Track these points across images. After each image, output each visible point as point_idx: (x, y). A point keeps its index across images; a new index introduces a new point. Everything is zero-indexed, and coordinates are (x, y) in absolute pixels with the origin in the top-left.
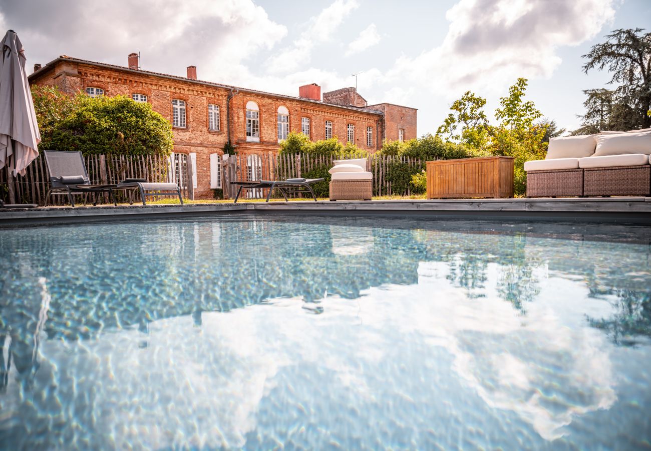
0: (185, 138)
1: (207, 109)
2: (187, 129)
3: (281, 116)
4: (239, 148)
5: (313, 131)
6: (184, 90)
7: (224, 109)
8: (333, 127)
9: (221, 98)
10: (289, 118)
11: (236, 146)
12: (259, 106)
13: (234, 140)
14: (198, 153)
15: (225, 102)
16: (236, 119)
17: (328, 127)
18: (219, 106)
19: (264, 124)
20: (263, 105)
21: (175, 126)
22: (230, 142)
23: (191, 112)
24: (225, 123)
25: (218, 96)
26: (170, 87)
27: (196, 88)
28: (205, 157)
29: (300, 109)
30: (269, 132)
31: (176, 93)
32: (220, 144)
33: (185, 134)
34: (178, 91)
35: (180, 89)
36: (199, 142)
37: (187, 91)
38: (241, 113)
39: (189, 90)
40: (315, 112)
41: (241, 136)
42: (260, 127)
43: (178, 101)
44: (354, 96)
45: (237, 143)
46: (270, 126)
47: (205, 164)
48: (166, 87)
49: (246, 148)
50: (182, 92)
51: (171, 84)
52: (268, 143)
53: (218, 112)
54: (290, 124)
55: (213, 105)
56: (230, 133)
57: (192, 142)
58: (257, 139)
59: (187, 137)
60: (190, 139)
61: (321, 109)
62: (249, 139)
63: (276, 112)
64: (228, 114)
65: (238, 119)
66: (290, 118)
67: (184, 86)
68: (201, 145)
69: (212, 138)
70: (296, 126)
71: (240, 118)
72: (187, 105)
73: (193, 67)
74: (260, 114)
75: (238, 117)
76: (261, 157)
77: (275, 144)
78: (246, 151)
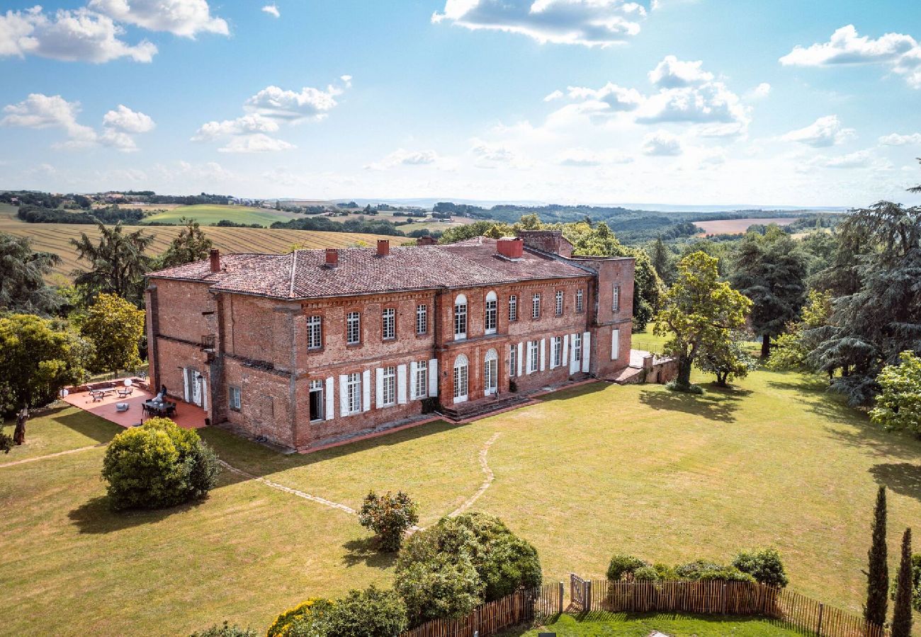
0: (394, 350)
1: (415, 312)
2: (396, 339)
3: (488, 303)
4: (447, 351)
5: (519, 308)
7: (432, 308)
8: (541, 298)
11: (444, 349)
12: (467, 298)
13: (441, 342)
14: (405, 364)
15: (433, 300)
16: (444, 319)
17: (536, 300)
18: (426, 305)
19: (471, 317)
20: (472, 296)
21: (384, 339)
22: (436, 343)
23: (399, 320)
24: (432, 323)
25: (427, 295)
26: (382, 298)
27: (407, 294)
29: (508, 291)
30: (477, 325)
31: (387, 303)
32: (427, 347)
33: (393, 345)
34: (389, 301)
35: (391, 299)
36: (406, 351)
37: (396, 298)
38: (450, 311)
39: (399, 297)
40: (523, 288)
41: (448, 337)
42: (468, 322)
43: (388, 310)
44: (559, 242)
45: (445, 346)
46: (477, 318)
48: (378, 299)
49: (453, 350)
50: (393, 300)
52: (475, 339)
53: (426, 312)
54: (498, 310)
55: (420, 306)
56: (437, 334)
57: (401, 352)
58: (464, 336)
59: (396, 348)
60: (399, 350)
61: (529, 283)
62: (457, 337)
63: (484, 300)
64: (436, 313)
65: (447, 319)
66: (498, 303)
68: (409, 354)
69: (419, 344)
70: (504, 311)
72: (396, 313)
74: (468, 307)
75: (447, 317)
76: (468, 356)
77: (483, 336)
78: (454, 353)
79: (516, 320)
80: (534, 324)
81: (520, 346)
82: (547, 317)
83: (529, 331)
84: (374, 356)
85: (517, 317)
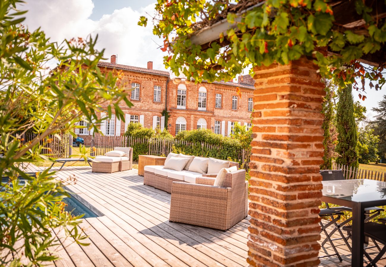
0: (138, 106)
1: (153, 89)
2: (140, 101)
3: (201, 93)
4: (171, 113)
5: (224, 102)
6: (139, 77)
7: (164, 89)
8: (238, 100)
9: (162, 82)
10: (207, 94)
11: (169, 111)
12: (187, 87)
13: (169, 108)
14: (145, 115)
15: (165, 84)
16: (171, 95)
17: (235, 100)
18: (161, 86)
19: (189, 98)
20: (189, 86)
21: (132, 99)
22: (166, 109)
23: (142, 91)
24: (164, 97)
25: (161, 81)
26: (131, 76)
27: (147, 76)
28: (150, 118)
29: (215, 89)
30: (193, 103)
31: (134, 79)
32: (160, 110)
33: (138, 104)
34: (136, 78)
35: (136, 77)
36: (147, 109)
37: (140, 78)
38: (175, 91)
39: (142, 77)
40: (225, 91)
41: (173, 105)
42: (187, 100)
43: (136, 84)
45: (170, 110)
46: (193, 99)
47: (149, 122)
48: (128, 75)
49: (176, 113)
50: (138, 78)
51: (131, 74)
52: (191, 110)
53: (160, 90)
54: (207, 98)
55: (157, 86)
56: (166, 103)
57: (142, 108)
58: (184, 107)
59: (139, 106)
60: (141, 107)
61: (229, 89)
62: (179, 107)
63: (198, 91)
64: (167, 91)
67: (139, 75)
68: (148, 110)
69: (155, 106)
70: (211, 99)
71: (173, 95)
72: (140, 86)
73: (151, 62)
74: (187, 92)
75: (172, 94)
76: (186, 119)
77: (196, 110)
78: (176, 115)
79: (221, 108)
80: (233, 112)
81: (223, 123)
82: (242, 111)
83: (230, 116)
84: (124, 107)
85: (222, 107)
